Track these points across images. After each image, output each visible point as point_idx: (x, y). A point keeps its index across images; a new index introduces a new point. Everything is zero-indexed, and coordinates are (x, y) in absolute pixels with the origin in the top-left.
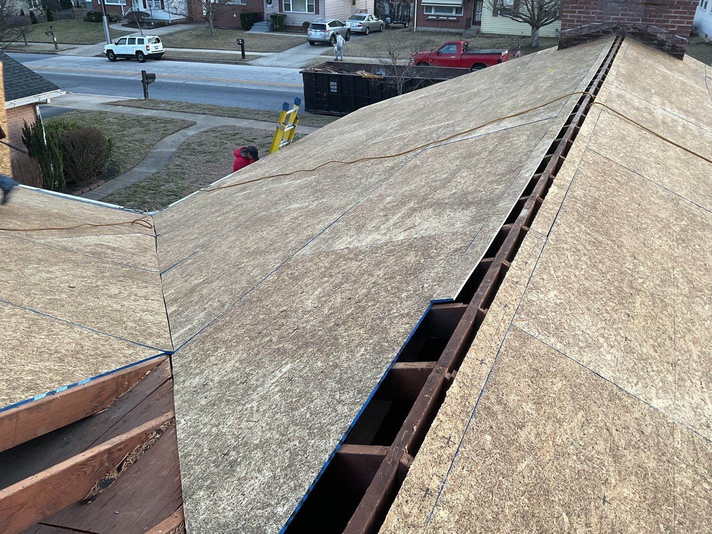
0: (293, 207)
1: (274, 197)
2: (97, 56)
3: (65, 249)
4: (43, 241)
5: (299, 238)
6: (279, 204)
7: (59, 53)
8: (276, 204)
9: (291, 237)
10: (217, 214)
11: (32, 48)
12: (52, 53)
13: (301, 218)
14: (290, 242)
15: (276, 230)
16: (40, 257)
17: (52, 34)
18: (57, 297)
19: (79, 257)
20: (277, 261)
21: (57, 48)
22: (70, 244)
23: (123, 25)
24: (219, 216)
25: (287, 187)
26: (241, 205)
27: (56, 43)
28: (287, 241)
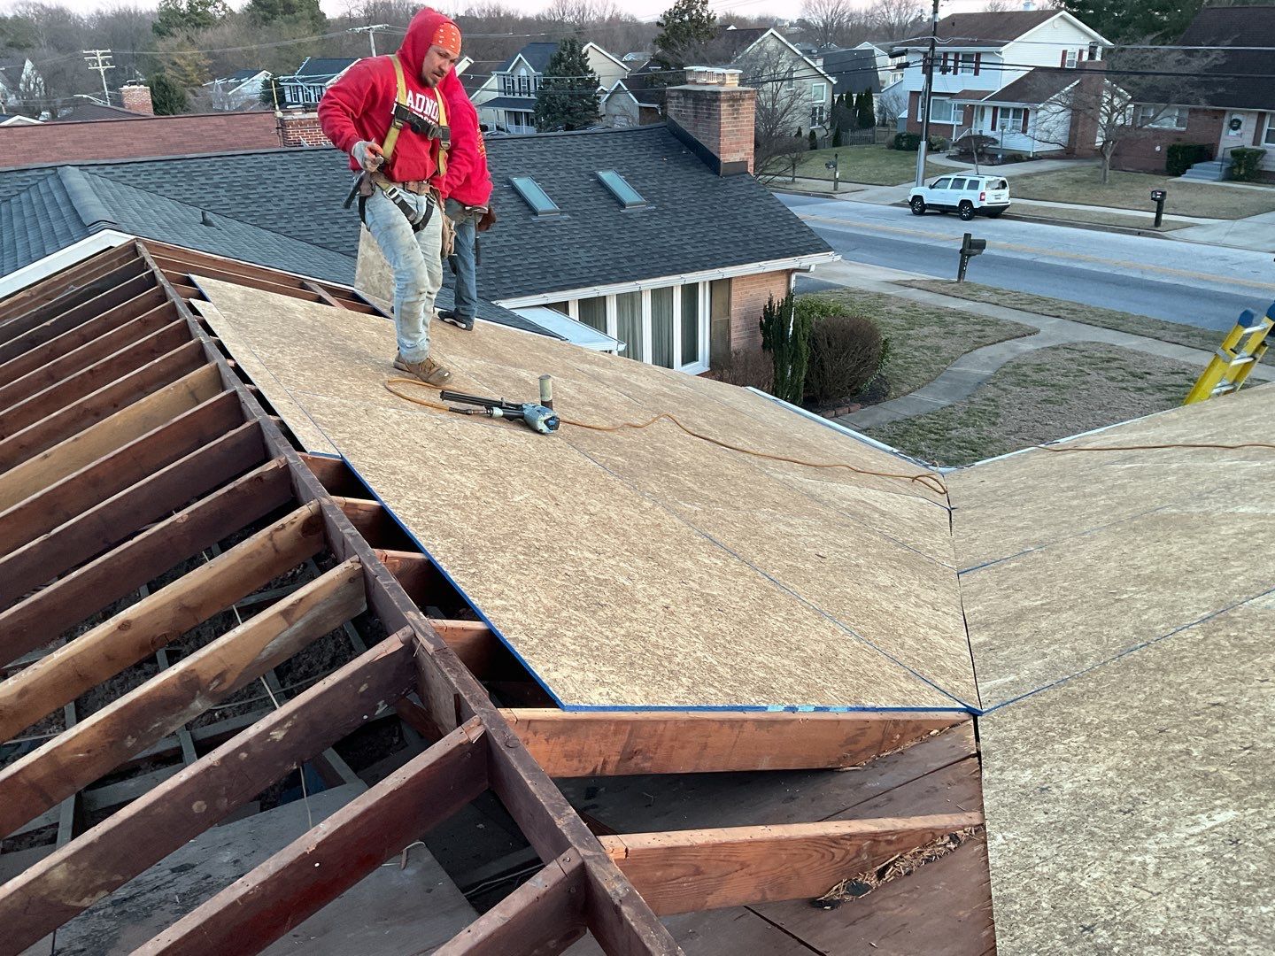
0: (1241, 510)
1: (1197, 484)
2: (894, 205)
3: (812, 496)
4: (781, 477)
5: (1257, 573)
6: (1207, 498)
7: (838, 196)
8: (1200, 497)
9: (1236, 566)
10: (1070, 494)
11: (799, 187)
12: (828, 196)
13: (1261, 535)
14: (1235, 575)
15: (1201, 547)
16: (778, 499)
17: (835, 166)
18: (799, 565)
19: (832, 514)
20: (1205, 606)
21: (835, 189)
22: (819, 491)
23: (949, 157)
24: (1074, 498)
25: (1227, 470)
26: (1123, 487)
27: (837, 181)
28: (1228, 572)
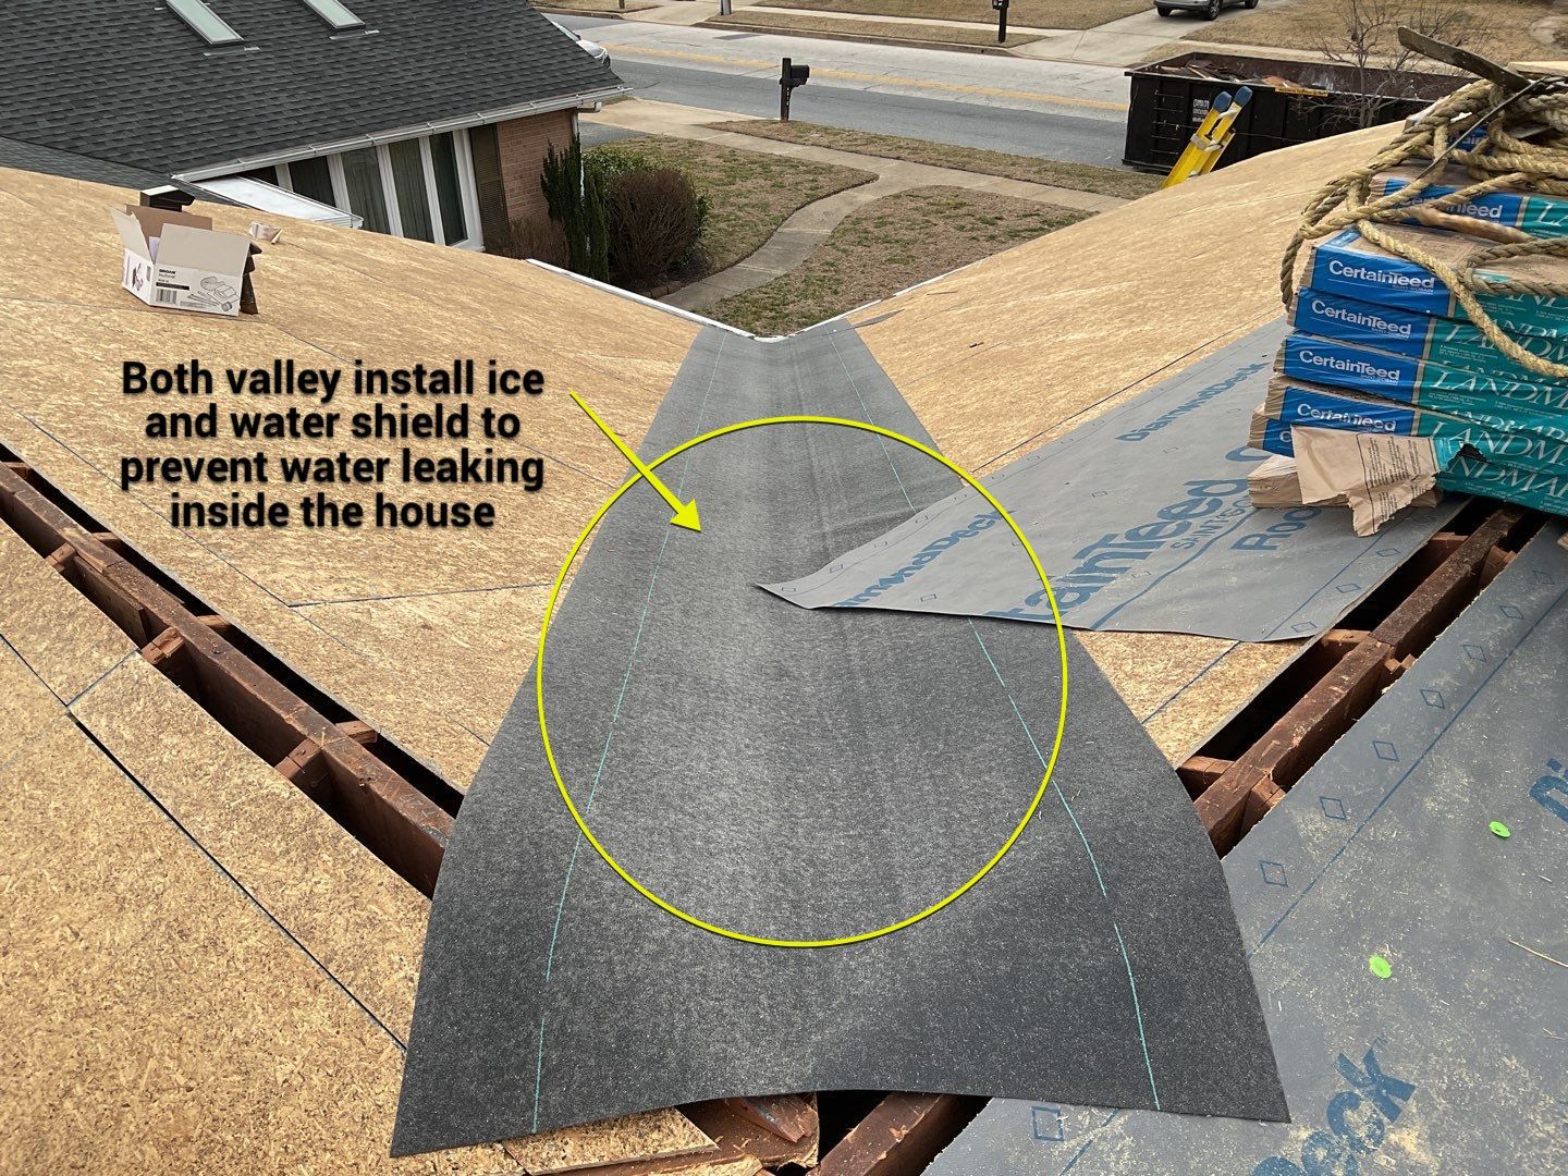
2: (696, 25)
7: (625, 15)
8: (1033, 331)
11: (576, 5)
12: (613, 15)
15: (1027, 379)
18: (592, 445)
21: (622, 7)
